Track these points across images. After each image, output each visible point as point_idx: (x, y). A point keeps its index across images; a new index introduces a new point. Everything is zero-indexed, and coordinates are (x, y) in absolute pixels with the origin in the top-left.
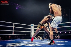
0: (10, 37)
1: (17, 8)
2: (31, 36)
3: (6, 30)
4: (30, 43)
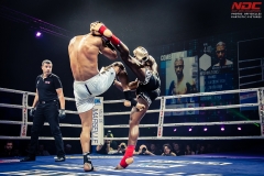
1: (39, 34)
2: (93, 143)
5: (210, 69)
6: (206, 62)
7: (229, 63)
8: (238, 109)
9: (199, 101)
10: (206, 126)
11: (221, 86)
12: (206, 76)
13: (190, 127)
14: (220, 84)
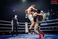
0: (10, 33)
2: (26, 32)
3: (6, 28)
4: (26, 37)
5: (49, 15)
6: (48, 14)
7: (54, 14)
8: (56, 24)
9: (47, 22)
10: (49, 28)
11: (52, 19)
12: (49, 17)
13: (46, 28)
14: (52, 18)
